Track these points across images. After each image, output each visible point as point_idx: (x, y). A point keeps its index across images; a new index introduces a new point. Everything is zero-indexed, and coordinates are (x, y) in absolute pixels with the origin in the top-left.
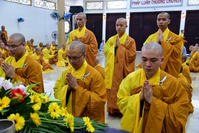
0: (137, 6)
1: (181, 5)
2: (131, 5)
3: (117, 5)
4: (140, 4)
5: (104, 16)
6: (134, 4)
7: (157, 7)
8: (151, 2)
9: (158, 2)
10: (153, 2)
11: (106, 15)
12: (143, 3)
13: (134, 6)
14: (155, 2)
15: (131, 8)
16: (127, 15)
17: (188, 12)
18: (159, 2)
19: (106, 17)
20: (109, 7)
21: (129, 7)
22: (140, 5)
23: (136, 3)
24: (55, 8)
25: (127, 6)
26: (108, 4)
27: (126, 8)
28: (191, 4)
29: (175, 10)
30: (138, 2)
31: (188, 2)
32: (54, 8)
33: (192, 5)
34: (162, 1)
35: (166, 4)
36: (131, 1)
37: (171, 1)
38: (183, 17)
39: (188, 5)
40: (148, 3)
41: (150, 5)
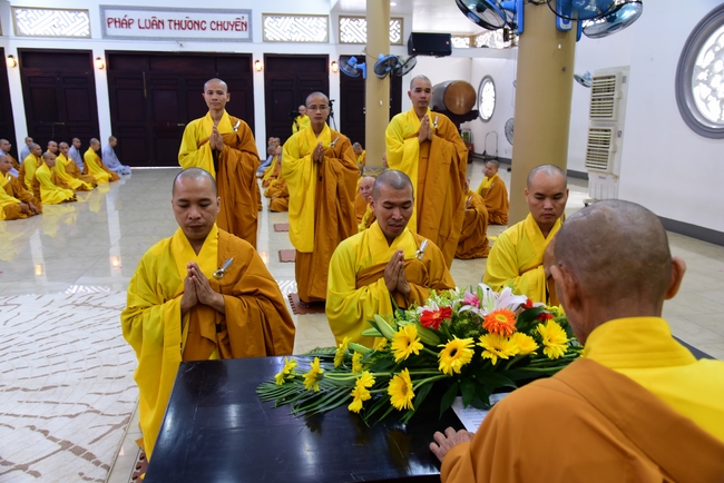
0: (124, 31)
1: (250, 40)
2: (104, 30)
3: (54, 23)
4: (134, 26)
5: (11, 56)
6: (112, 25)
7: (186, 39)
8: (167, 24)
9: (187, 25)
10: (172, 23)
11: (15, 54)
12: (142, 25)
13: (113, 30)
14: (180, 24)
15: (105, 36)
16: (95, 57)
17: (269, 58)
18: (190, 25)
19: (17, 59)
20: (24, 27)
21: (97, 33)
22: (134, 30)
23: (121, 24)
25: (90, 30)
26: (18, 17)
27: (89, 37)
28: (270, 39)
29: (236, 52)
30: (127, 19)
31: (264, 33)
33: (275, 42)
34: (198, 25)
35: (208, 33)
36: (103, 15)
37: (221, 25)
38: (258, 68)
39: (266, 41)
40: (157, 24)
41: (166, 32)
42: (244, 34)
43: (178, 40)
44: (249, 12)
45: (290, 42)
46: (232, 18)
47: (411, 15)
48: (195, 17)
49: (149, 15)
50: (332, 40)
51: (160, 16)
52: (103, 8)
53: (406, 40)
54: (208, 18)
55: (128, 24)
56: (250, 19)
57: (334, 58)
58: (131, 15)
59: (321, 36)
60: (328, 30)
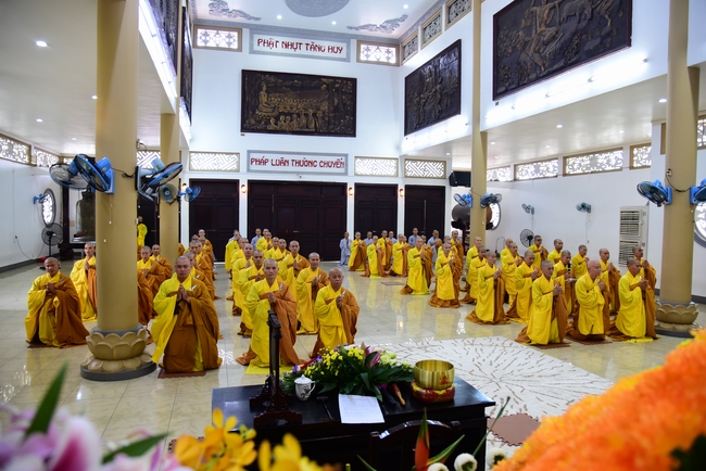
0: (261, 167)
1: (346, 174)
2: (248, 166)
3: (215, 162)
4: (269, 164)
5: (185, 184)
6: (254, 163)
7: (303, 173)
8: (290, 162)
9: (304, 163)
10: (294, 162)
11: (188, 183)
12: (274, 163)
13: (254, 167)
14: (299, 162)
15: (249, 170)
16: (241, 184)
17: (358, 186)
18: (306, 164)
19: (188, 186)
20: (195, 165)
21: (243, 168)
22: (268, 166)
23: (260, 163)
24: (30, 160)
25: (239, 166)
26: (192, 158)
27: (238, 171)
28: (359, 173)
30: (264, 159)
31: (355, 170)
32: (27, 160)
33: (362, 175)
34: (311, 163)
35: (318, 169)
36: (248, 157)
37: (327, 164)
38: (351, 194)
39: (356, 175)
40: (283, 162)
41: (289, 168)
42: (342, 170)
43: (298, 173)
44: (346, 156)
45: (372, 175)
46: (334, 159)
47: (451, 159)
48: (309, 158)
49: (279, 157)
50: (400, 175)
51: (286, 157)
52: (249, 152)
53: (448, 175)
54: (318, 159)
55: (265, 162)
56: (347, 160)
57: (401, 186)
58: (267, 156)
59: (392, 172)
60: (397, 168)
